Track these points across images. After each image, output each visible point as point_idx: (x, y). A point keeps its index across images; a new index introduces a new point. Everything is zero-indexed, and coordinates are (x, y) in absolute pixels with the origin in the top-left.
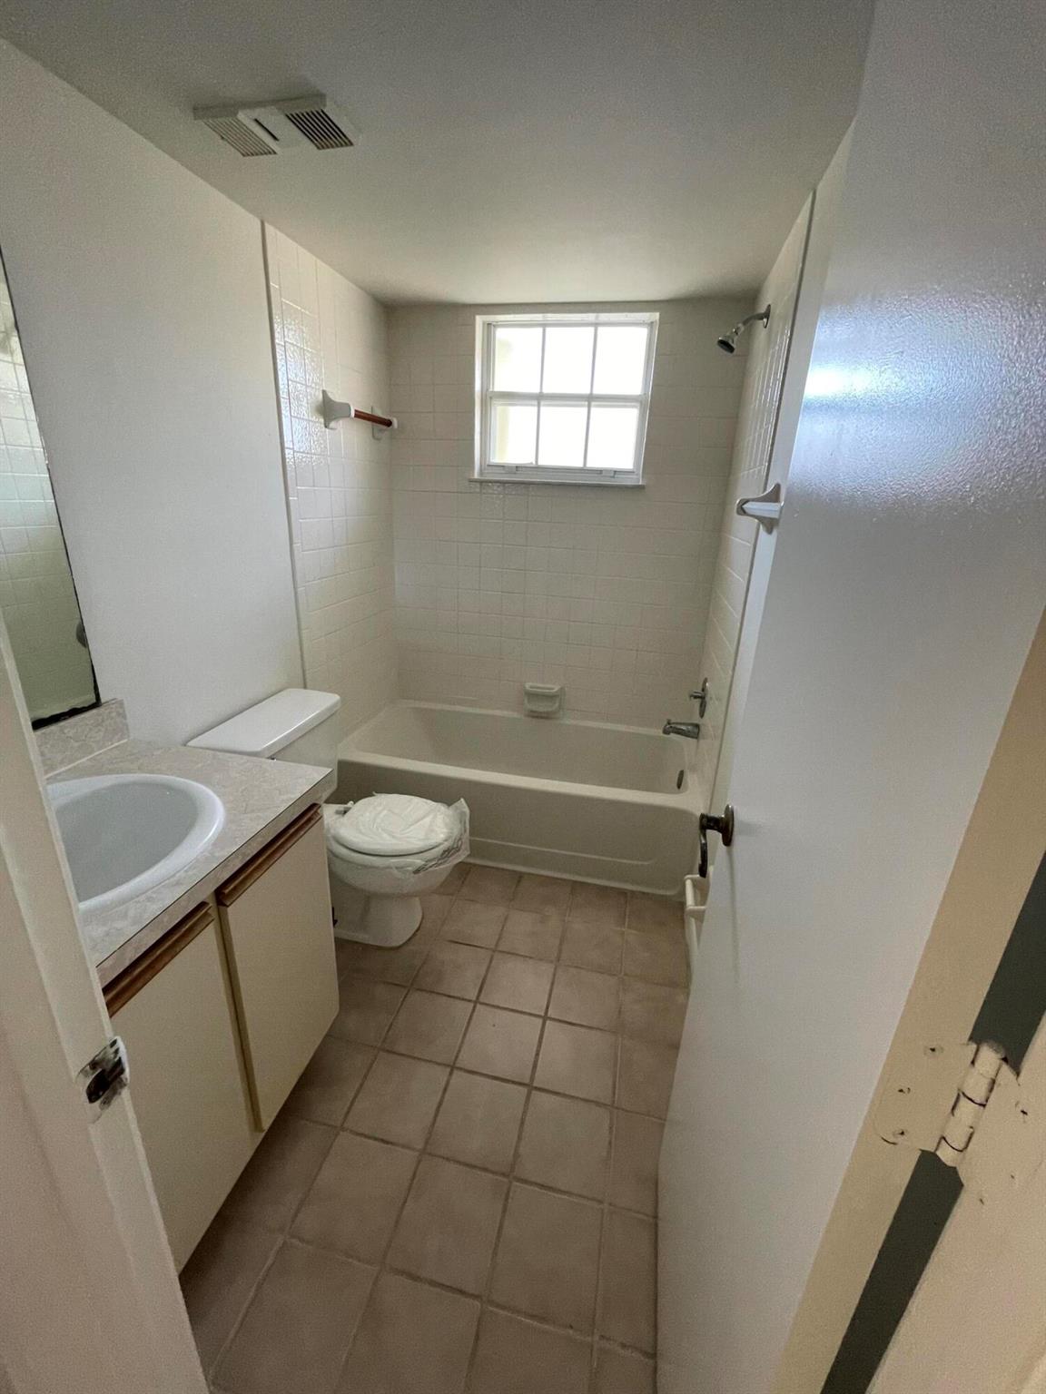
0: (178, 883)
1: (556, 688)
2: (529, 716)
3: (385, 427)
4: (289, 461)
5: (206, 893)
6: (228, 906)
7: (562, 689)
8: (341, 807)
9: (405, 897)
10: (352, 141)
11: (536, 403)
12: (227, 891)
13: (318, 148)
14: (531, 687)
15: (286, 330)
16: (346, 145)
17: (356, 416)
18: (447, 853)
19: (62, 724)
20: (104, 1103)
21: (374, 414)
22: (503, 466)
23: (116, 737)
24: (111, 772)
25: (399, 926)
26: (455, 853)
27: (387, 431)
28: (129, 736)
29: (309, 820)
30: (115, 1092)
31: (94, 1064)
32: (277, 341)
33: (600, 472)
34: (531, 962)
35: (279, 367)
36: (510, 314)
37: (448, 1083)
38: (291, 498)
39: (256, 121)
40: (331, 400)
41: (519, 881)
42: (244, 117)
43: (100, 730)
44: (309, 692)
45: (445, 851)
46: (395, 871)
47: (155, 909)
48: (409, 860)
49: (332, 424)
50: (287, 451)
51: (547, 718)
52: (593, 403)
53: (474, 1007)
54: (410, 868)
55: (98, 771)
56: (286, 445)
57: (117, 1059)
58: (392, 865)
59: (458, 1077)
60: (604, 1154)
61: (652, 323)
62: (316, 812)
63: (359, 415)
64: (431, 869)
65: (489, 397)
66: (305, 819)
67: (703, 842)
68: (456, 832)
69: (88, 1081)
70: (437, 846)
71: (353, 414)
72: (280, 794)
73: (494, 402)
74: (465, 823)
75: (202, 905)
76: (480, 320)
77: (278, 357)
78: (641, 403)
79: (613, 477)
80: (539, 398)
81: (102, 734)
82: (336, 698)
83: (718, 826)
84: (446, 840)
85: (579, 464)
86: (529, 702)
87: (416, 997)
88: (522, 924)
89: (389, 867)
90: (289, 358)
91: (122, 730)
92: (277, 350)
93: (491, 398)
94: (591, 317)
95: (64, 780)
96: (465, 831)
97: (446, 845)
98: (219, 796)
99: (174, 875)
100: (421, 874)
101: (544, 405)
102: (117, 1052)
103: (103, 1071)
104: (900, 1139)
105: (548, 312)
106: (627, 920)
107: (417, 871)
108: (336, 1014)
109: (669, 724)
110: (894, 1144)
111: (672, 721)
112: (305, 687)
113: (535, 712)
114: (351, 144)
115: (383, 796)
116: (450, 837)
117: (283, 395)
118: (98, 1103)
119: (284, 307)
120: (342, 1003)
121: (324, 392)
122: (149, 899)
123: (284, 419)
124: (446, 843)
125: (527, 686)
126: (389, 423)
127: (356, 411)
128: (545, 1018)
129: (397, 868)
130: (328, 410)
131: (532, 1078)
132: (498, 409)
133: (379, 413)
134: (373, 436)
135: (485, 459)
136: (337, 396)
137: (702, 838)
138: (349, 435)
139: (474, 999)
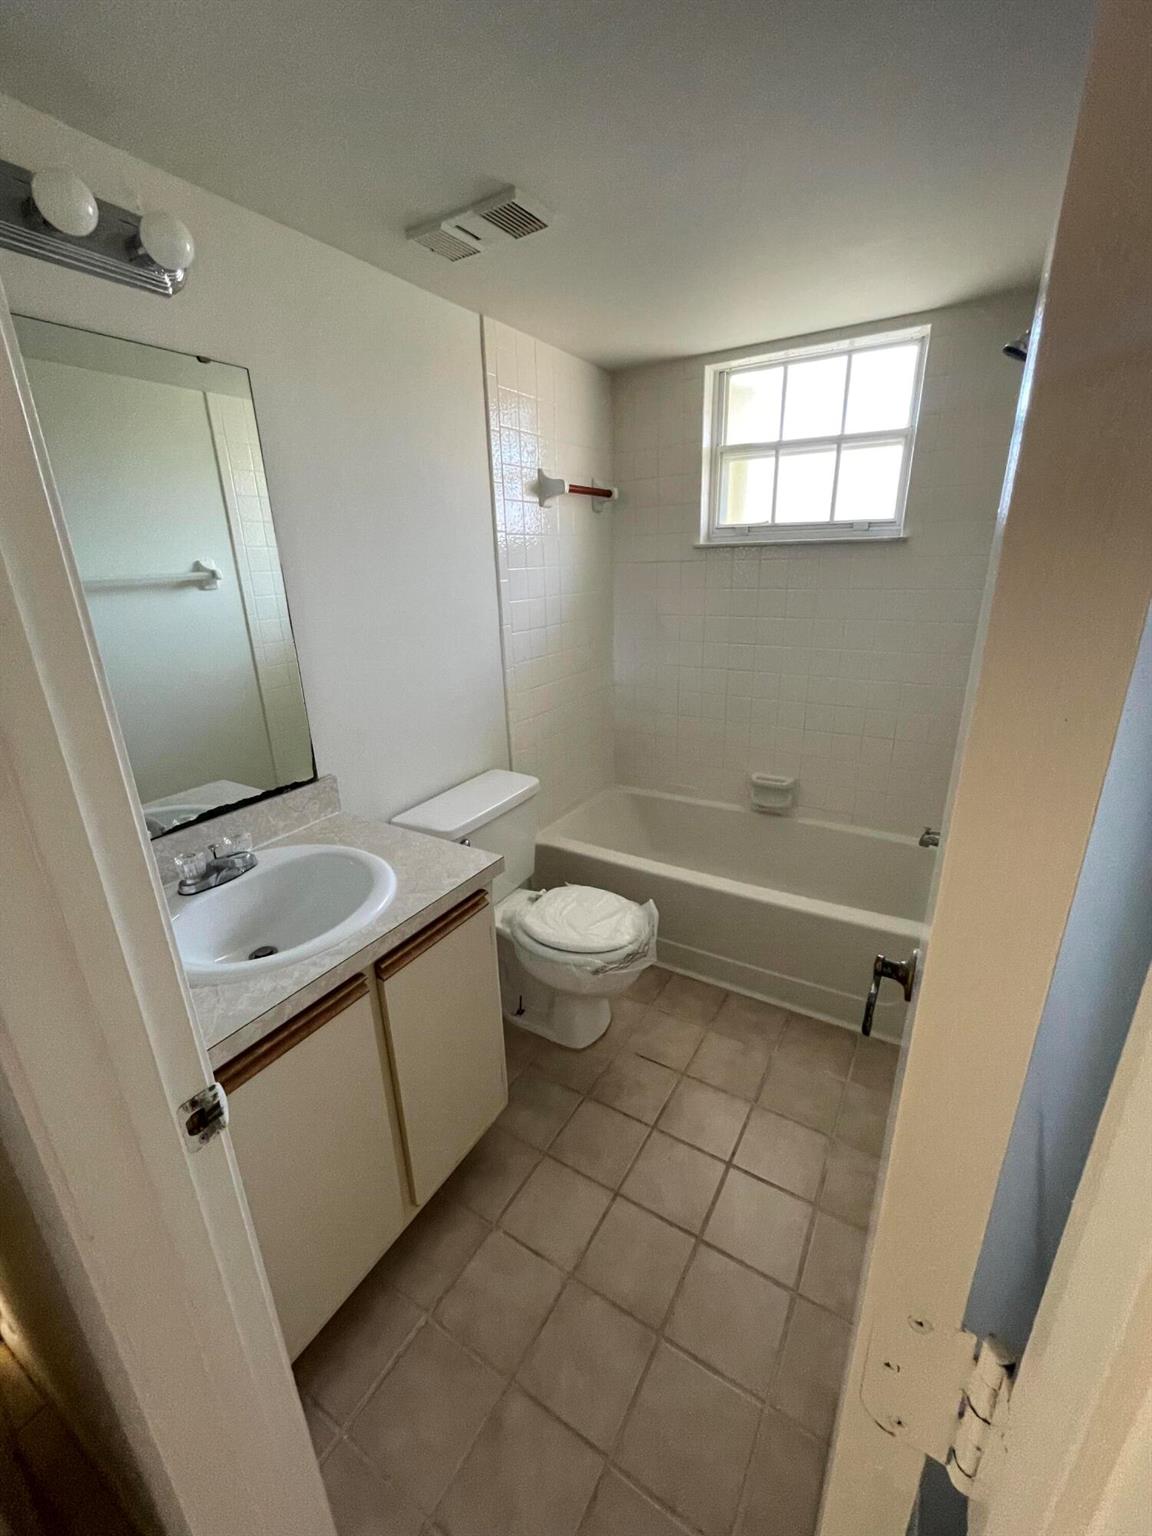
0: (339, 952)
1: (788, 781)
2: (756, 811)
3: (606, 499)
4: (501, 544)
5: (365, 964)
6: (384, 981)
7: (796, 783)
8: (533, 894)
9: (592, 998)
10: (545, 222)
11: (774, 452)
12: (383, 966)
13: (516, 237)
14: (758, 778)
15: (501, 415)
16: (541, 228)
17: (570, 491)
18: (632, 957)
19: (285, 796)
20: (203, 1138)
21: (595, 487)
22: (733, 528)
23: (330, 809)
24: (319, 841)
25: (583, 1028)
26: (641, 958)
27: (607, 503)
28: (340, 808)
29: (476, 904)
30: (213, 1131)
31: (194, 1103)
32: (492, 428)
33: (850, 525)
34: (722, 1095)
35: (493, 452)
36: (744, 357)
37: (608, 1209)
38: (501, 581)
39: (458, 227)
40: (548, 479)
41: (724, 1001)
42: (447, 227)
43: (315, 803)
44: (515, 775)
45: (629, 955)
46: (574, 969)
47: (315, 973)
48: (589, 958)
49: (547, 502)
50: (499, 535)
51: (779, 815)
52: (844, 445)
53: (651, 1133)
54: (589, 968)
55: (308, 839)
56: (499, 528)
57: (216, 1102)
58: (570, 961)
59: (621, 1209)
60: (776, 1344)
61: (923, 337)
62: (483, 897)
63: (574, 489)
64: (611, 972)
65: (720, 453)
66: (470, 904)
67: (873, 991)
68: (644, 937)
69: (188, 1116)
70: (621, 948)
71: (567, 488)
72: (449, 877)
73: (725, 457)
74: (653, 926)
75: (359, 976)
76: (709, 371)
77: (493, 443)
78: (906, 437)
79: (867, 530)
80: (777, 448)
81: (317, 806)
82: (534, 781)
83: (897, 975)
84: (630, 943)
85: (825, 518)
86: (756, 795)
87: (590, 1109)
88: (719, 1049)
89: (566, 964)
90: (503, 442)
91: (333, 803)
92: (492, 436)
93: (722, 453)
94: (844, 344)
95: (286, 845)
96: (653, 935)
97: (630, 948)
98: (395, 872)
99: (338, 945)
100: (601, 975)
101: (784, 455)
102: (215, 1096)
103: (202, 1110)
104: (897, 1430)
105: (787, 348)
106: (851, 1069)
107: (596, 972)
108: (502, 1107)
109: (928, 833)
110: (892, 1434)
111: (931, 831)
112: (511, 770)
113: (763, 807)
114: (546, 226)
115: (576, 887)
116: (636, 940)
117: (497, 479)
118: (196, 1138)
119: (500, 394)
120: (511, 1099)
121: (540, 471)
122: (314, 964)
123: (497, 504)
124: (630, 946)
125: (754, 777)
126: (608, 494)
127: (571, 486)
128: (729, 1164)
129: (575, 965)
130: (543, 489)
131: (703, 1230)
132: (731, 467)
133: (600, 485)
134: (594, 509)
135: (714, 521)
136: (552, 474)
137: (873, 987)
138: (567, 512)
139: (652, 1123)
